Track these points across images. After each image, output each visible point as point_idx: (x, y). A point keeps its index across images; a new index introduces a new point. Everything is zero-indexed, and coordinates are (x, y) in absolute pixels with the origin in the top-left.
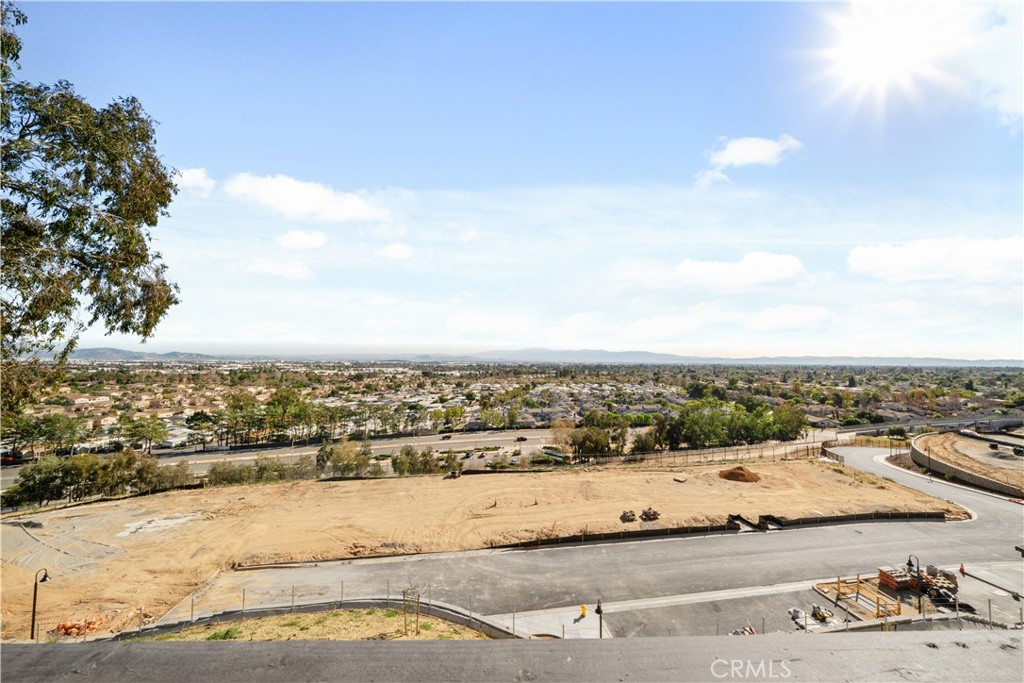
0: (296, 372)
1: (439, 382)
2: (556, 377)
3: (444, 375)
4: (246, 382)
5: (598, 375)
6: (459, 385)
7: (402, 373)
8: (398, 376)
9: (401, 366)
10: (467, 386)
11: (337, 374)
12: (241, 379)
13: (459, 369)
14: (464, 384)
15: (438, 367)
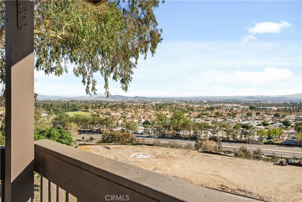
0: (182, 105)
1: (261, 113)
3: (265, 109)
4: (162, 109)
6: (276, 115)
7: (236, 107)
8: (234, 109)
9: (235, 103)
10: (283, 116)
11: (200, 107)
12: (160, 107)
13: (276, 106)
14: (281, 115)
15: (260, 104)
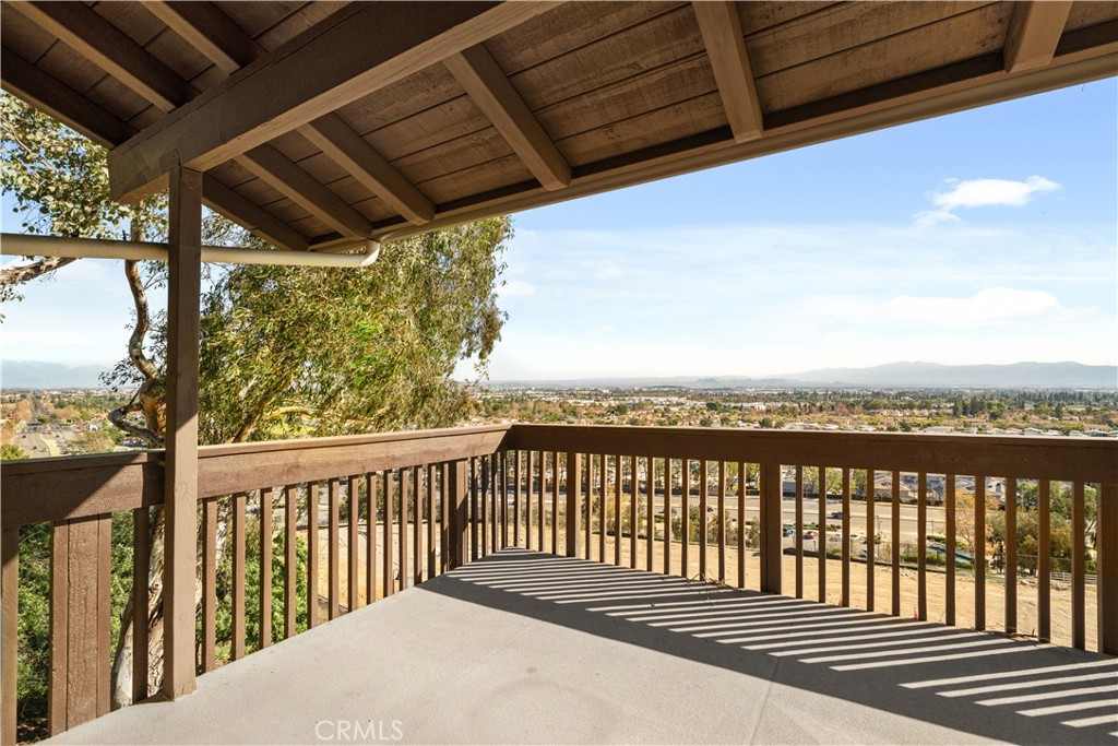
0: (549, 402)
3: (741, 409)
4: (500, 412)
7: (678, 404)
8: (672, 409)
9: (675, 395)
11: (594, 406)
12: (495, 409)
15: (730, 395)
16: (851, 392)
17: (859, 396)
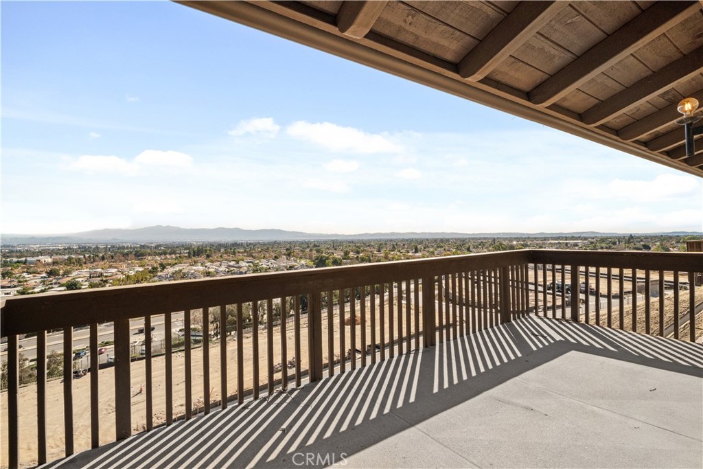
1: (16, 271)
2: (189, 256)
3: (24, 262)
5: (234, 253)
13: (50, 253)
14: (61, 272)
15: (11, 252)
16: (125, 245)
17: (131, 248)
